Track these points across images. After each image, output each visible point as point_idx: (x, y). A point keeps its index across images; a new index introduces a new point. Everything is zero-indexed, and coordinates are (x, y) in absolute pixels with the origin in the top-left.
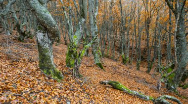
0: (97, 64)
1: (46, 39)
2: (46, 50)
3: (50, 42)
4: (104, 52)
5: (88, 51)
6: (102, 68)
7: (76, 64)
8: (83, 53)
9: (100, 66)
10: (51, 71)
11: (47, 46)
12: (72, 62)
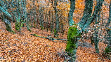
0: (28, 30)
1: (8, 21)
2: (9, 25)
3: (10, 22)
4: (32, 25)
5: (23, 25)
6: (31, 32)
7: (19, 29)
8: (22, 25)
9: (30, 30)
10: (12, 31)
11: (9, 24)
12: (18, 28)
